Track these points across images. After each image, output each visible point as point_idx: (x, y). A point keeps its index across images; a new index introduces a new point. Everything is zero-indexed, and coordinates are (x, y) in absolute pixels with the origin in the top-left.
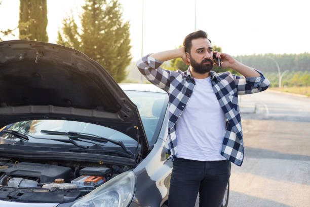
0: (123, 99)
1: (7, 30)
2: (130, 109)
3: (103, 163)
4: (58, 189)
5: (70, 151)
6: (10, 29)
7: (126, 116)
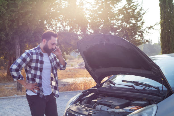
0: (151, 63)
1: (150, 27)
2: (156, 69)
3: (145, 99)
4: (113, 112)
5: (131, 92)
6: (152, 26)
7: (155, 73)
